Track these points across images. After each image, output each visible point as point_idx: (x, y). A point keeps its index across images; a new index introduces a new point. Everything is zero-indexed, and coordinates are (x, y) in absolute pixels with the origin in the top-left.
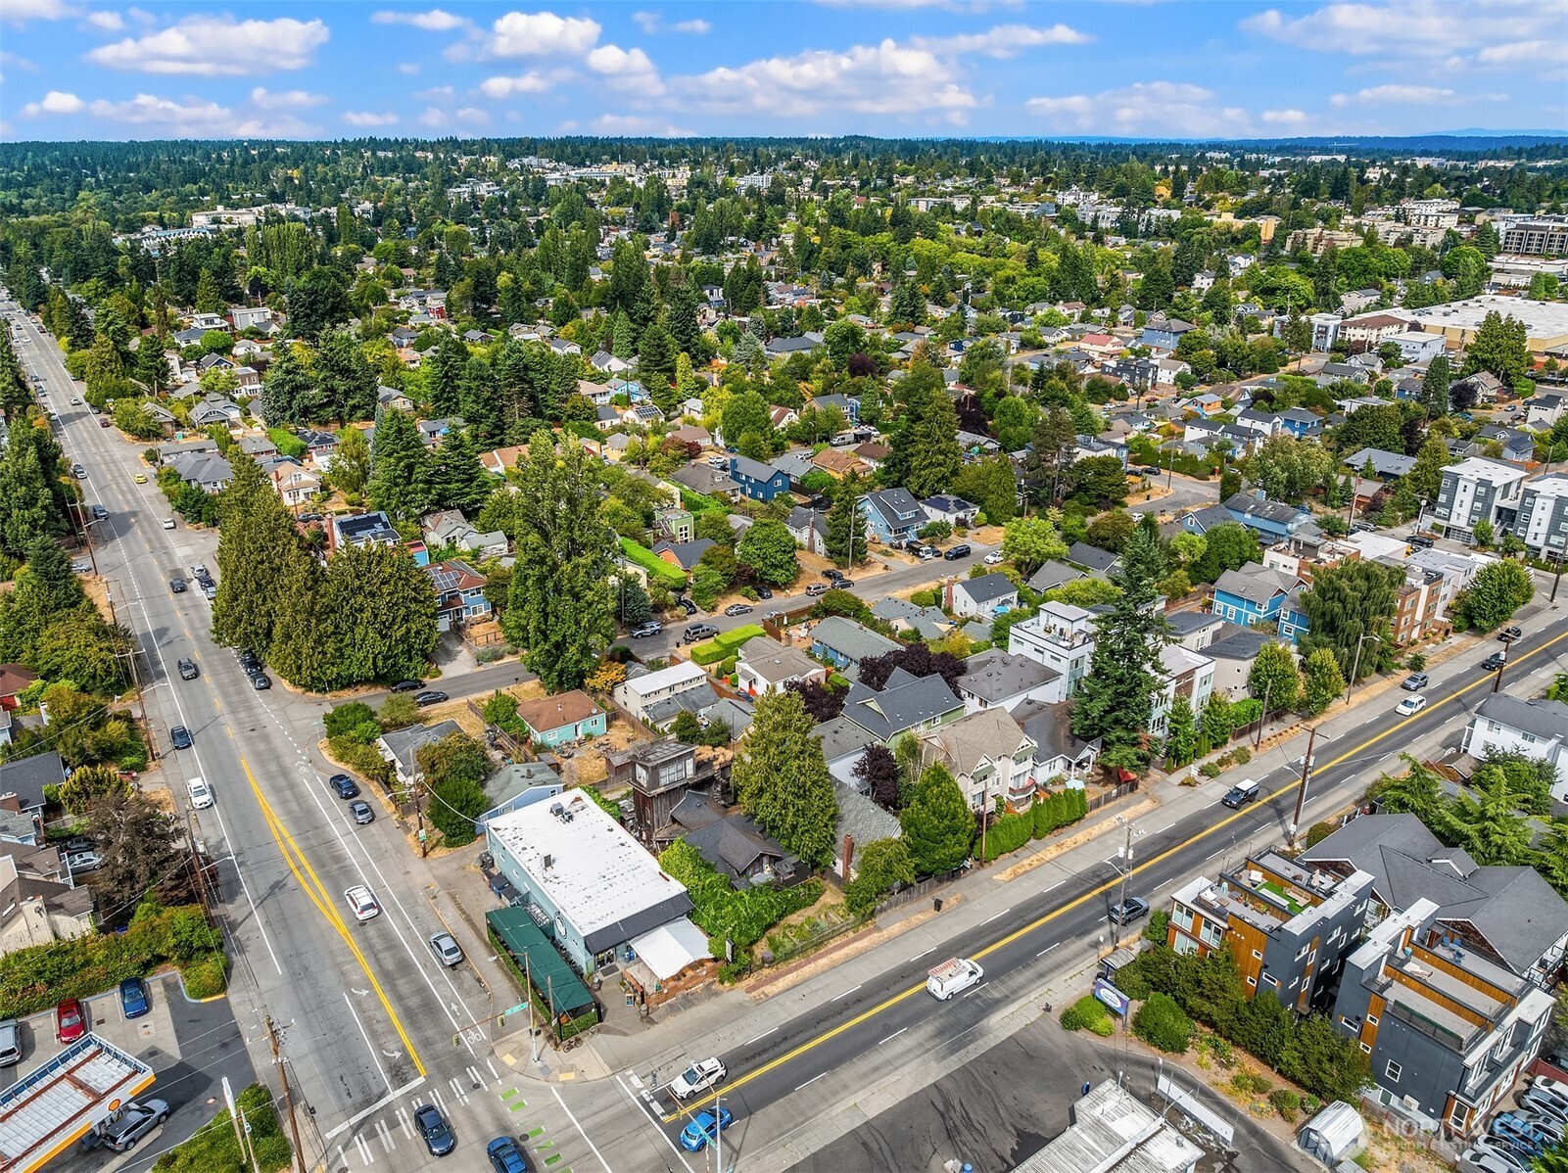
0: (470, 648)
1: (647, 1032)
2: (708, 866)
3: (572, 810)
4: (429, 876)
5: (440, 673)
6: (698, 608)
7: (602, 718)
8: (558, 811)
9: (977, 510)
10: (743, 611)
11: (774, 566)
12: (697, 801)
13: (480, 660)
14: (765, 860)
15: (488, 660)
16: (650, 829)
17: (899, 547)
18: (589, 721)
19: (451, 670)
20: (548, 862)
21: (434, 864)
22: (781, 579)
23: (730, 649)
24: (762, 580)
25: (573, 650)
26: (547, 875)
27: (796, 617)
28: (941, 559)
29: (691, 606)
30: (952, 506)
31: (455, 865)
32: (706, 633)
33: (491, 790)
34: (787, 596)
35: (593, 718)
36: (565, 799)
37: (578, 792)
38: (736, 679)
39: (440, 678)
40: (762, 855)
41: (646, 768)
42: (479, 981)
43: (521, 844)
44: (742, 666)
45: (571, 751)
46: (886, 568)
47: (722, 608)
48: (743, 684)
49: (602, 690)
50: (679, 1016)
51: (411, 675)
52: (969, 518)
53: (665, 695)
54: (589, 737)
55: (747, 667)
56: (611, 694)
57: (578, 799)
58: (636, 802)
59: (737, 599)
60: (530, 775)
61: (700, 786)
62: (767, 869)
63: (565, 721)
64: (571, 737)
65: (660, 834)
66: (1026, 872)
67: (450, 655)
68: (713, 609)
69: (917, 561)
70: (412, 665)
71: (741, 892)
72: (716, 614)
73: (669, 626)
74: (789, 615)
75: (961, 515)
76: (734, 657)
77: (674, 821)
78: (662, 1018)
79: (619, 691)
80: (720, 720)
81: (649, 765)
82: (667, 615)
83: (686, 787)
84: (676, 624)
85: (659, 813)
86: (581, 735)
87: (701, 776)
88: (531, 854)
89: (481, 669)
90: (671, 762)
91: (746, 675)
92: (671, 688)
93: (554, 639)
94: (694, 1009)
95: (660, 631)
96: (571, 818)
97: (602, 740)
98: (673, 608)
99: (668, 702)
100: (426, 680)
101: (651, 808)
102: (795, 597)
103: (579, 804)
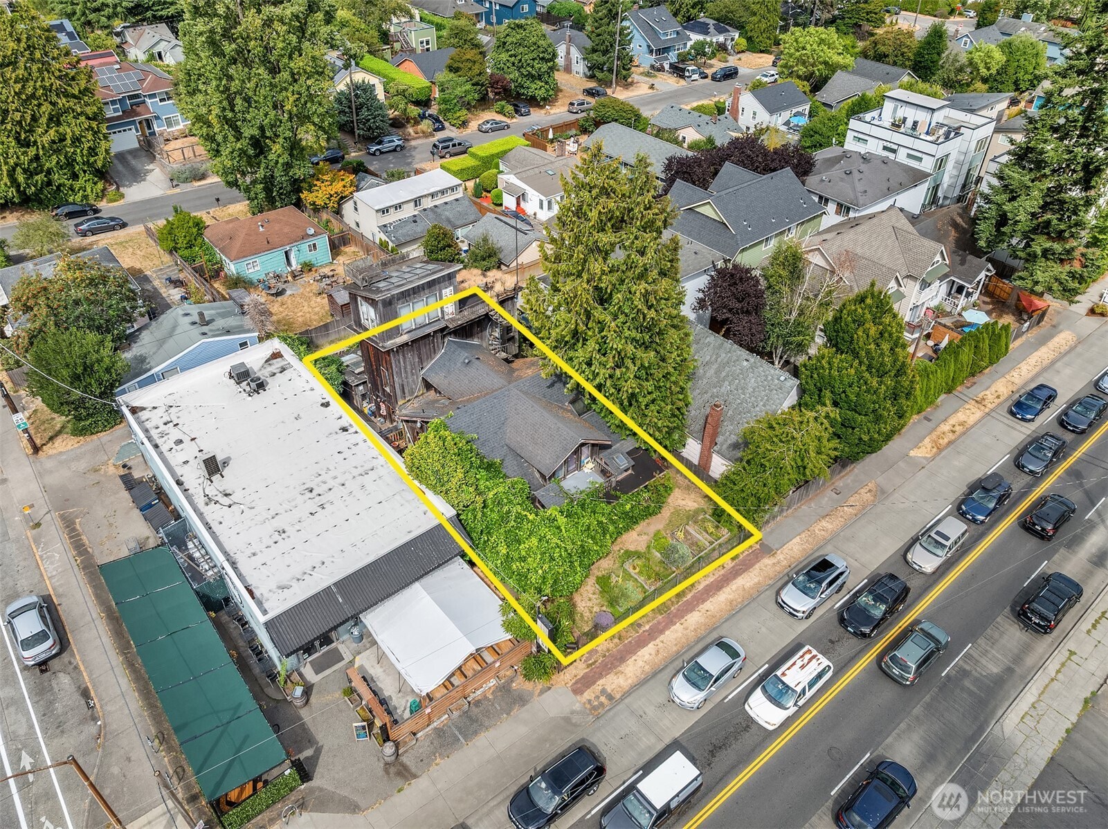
0: (163, 166)
1: (397, 799)
2: (489, 467)
3: (263, 374)
4: (34, 487)
5: (122, 196)
6: (447, 124)
7: (323, 242)
8: (241, 375)
9: (737, 35)
10: (499, 128)
11: (531, 77)
12: (464, 355)
13: (174, 180)
14: (586, 451)
15: (186, 180)
16: (391, 399)
17: (661, 69)
18: (305, 247)
19: (134, 193)
20: (213, 467)
21: (49, 464)
22: (541, 93)
23: (489, 162)
24: (519, 94)
25: (277, 150)
26: (211, 491)
27: (562, 130)
28: (708, 81)
29: (437, 120)
30: (712, 29)
31: (82, 465)
32: (458, 149)
33: (144, 345)
34: (548, 113)
35: (311, 241)
36: (254, 357)
37: (275, 344)
38: (499, 196)
39: (122, 202)
40: (583, 445)
41: (373, 303)
42: (85, 694)
43: (175, 434)
44: (508, 178)
45: (281, 286)
46: (652, 87)
47: (474, 125)
48: (509, 202)
49: (325, 207)
50: (457, 756)
51: (78, 198)
52: (729, 45)
53: (409, 211)
54: (308, 267)
55: (513, 179)
56: (338, 212)
57: (277, 355)
58: (366, 358)
59: (489, 115)
60: (204, 321)
61: (466, 331)
62: (589, 466)
63: (269, 246)
64: (281, 268)
65: (406, 409)
66: (950, 443)
67: (137, 176)
68: (464, 124)
69: (682, 82)
70: (77, 185)
71: (552, 511)
72: (469, 131)
73: (413, 143)
74: (555, 129)
75: (721, 39)
76: (495, 171)
77: (428, 386)
78: (426, 761)
79: (348, 208)
80: (485, 240)
81: (378, 297)
82: (411, 130)
83: (444, 332)
84: (421, 139)
85: (403, 374)
86: (295, 265)
87: (469, 315)
88: (189, 451)
89: (177, 190)
90: (416, 291)
91: (510, 189)
92: (417, 202)
93: (248, 132)
94: (482, 739)
95: (402, 148)
96: (261, 386)
97: (326, 271)
98: (417, 123)
99: (414, 220)
100: (101, 204)
101: (389, 368)
102: (558, 112)
103: (278, 363)
